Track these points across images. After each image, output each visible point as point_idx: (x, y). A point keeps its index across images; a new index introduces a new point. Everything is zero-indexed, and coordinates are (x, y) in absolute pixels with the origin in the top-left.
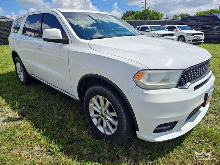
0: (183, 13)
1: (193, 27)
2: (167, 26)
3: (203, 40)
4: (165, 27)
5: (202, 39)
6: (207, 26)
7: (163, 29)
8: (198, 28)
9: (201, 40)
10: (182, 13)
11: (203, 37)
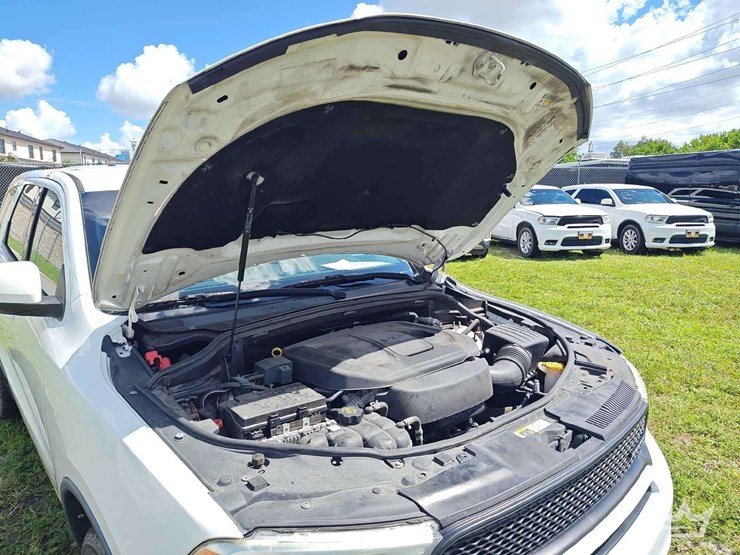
0: (648, 138)
1: (675, 190)
2: (579, 187)
3: (708, 239)
4: (571, 192)
5: (706, 236)
6: (725, 189)
7: (562, 200)
8: (693, 195)
9: (703, 238)
10: (643, 138)
11: (710, 229)
